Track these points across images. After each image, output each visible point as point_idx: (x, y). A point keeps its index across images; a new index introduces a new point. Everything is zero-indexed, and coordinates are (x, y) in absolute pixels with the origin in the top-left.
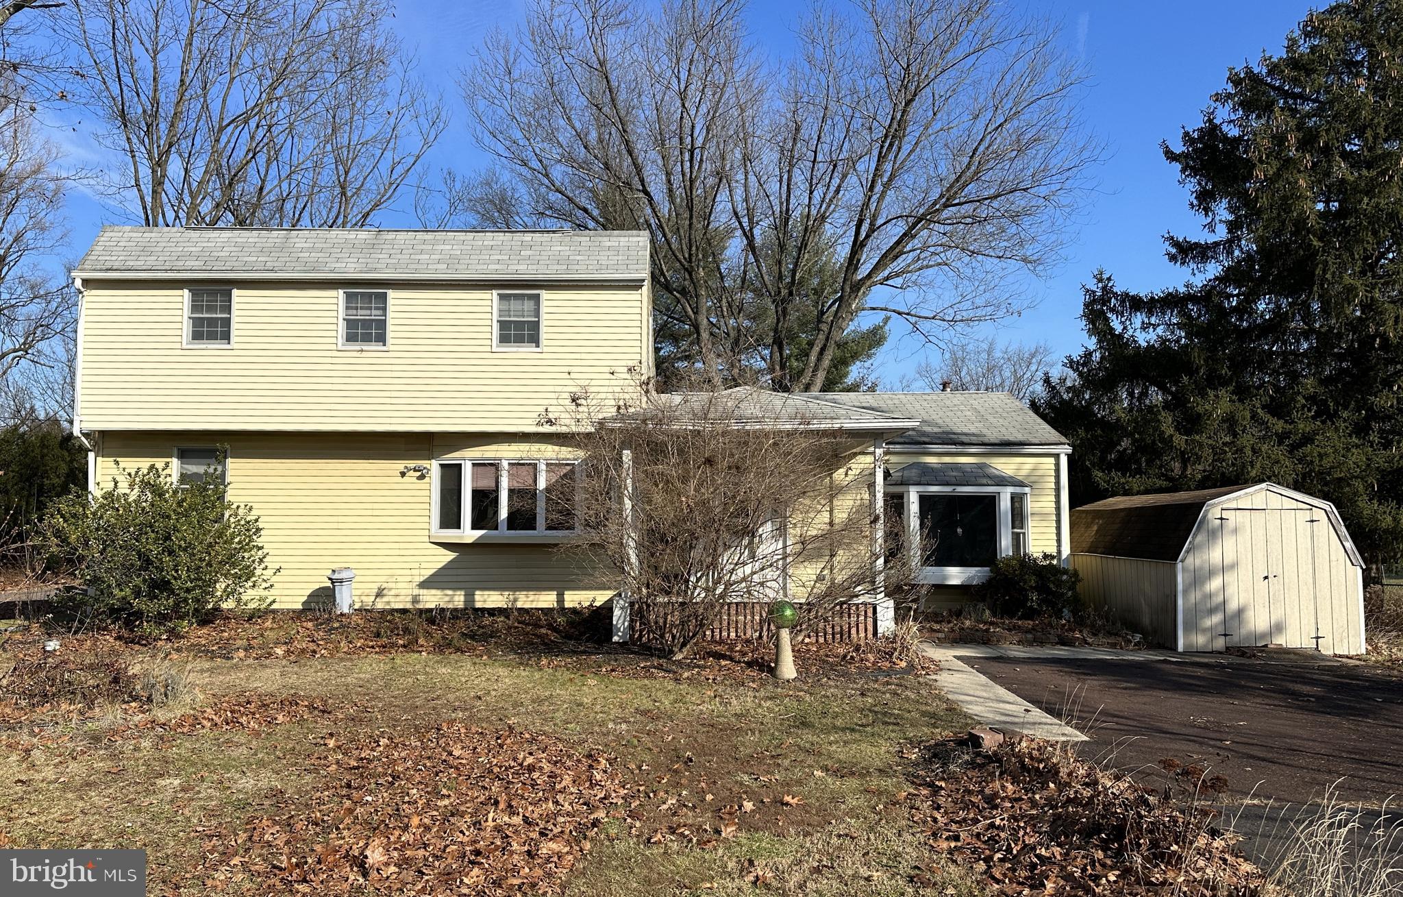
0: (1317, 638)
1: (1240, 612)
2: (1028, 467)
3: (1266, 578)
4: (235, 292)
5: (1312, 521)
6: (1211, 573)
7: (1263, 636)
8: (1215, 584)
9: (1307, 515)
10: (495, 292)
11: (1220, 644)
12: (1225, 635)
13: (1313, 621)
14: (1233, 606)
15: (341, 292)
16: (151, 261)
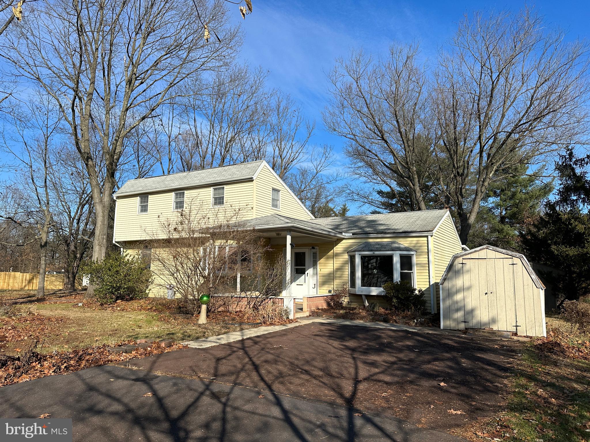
0: (517, 326)
1: (472, 311)
2: (414, 242)
3: (486, 294)
4: (149, 196)
5: (513, 264)
6: (458, 291)
7: (485, 324)
8: (459, 297)
9: (510, 261)
10: (212, 188)
11: (462, 326)
12: (465, 322)
13: (514, 317)
14: (469, 307)
15: (173, 193)
16: (132, 189)
